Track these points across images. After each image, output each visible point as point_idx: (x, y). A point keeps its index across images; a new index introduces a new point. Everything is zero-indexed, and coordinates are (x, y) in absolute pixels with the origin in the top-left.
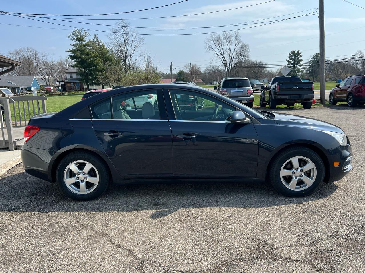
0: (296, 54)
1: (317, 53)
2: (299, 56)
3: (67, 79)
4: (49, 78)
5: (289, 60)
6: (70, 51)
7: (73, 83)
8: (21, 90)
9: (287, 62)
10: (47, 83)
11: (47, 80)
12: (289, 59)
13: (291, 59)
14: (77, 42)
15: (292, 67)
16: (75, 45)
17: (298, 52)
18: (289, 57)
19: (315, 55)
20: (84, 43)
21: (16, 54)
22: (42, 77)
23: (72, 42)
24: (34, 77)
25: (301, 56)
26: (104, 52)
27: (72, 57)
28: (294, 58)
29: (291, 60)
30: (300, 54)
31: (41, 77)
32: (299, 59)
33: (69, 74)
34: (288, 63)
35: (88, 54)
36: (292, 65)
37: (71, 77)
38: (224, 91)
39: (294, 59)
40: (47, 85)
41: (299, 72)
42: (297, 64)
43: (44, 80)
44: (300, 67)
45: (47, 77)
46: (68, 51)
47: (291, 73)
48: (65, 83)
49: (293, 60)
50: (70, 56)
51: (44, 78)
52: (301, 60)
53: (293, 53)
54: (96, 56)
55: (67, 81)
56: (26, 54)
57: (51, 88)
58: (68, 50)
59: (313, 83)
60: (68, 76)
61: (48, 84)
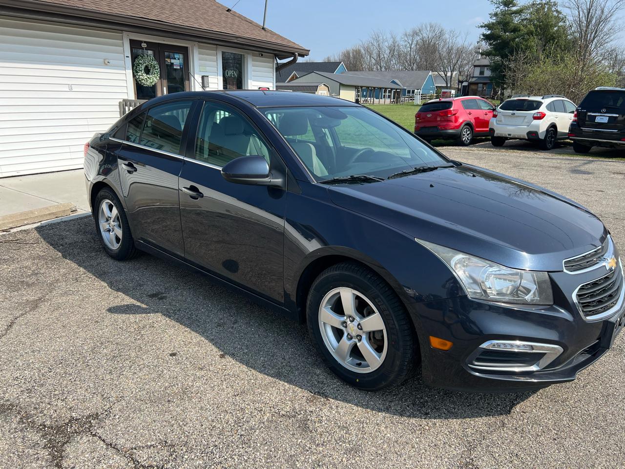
3: (473, 77)
4: (452, 75)
6: (485, 26)
7: (482, 85)
8: (407, 94)
10: (447, 84)
11: (449, 79)
14: (502, 7)
16: (496, 15)
20: (514, 9)
21: (413, 36)
22: (443, 73)
23: (493, 9)
24: (430, 74)
26: (547, 25)
27: (487, 37)
31: (440, 73)
33: (479, 68)
35: (515, 30)
37: (482, 73)
40: (447, 87)
43: (445, 78)
45: (449, 74)
46: (482, 27)
48: (471, 84)
50: (484, 35)
51: (445, 74)
54: (530, 33)
55: (474, 80)
56: (426, 34)
57: (451, 92)
58: (482, 24)
60: (477, 72)
61: (449, 85)
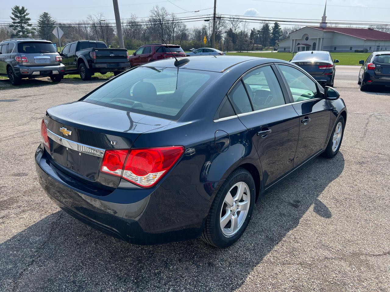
0: (21, 10)
1: (44, 13)
2: (25, 14)
5: (14, 18)
9: (11, 20)
12: (14, 16)
13: (16, 16)
15: (19, 26)
17: (23, 8)
18: (13, 13)
19: (43, 14)
25: (27, 14)
28: (19, 15)
29: (17, 18)
30: (25, 11)
32: (26, 17)
34: (13, 21)
36: (19, 24)
38: (23, 58)
39: (21, 17)
41: (29, 33)
42: (25, 23)
44: (29, 28)
47: (19, 34)
49: (18, 18)
52: (29, 19)
53: (17, 8)
59: (126, 51)
